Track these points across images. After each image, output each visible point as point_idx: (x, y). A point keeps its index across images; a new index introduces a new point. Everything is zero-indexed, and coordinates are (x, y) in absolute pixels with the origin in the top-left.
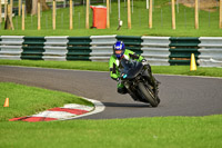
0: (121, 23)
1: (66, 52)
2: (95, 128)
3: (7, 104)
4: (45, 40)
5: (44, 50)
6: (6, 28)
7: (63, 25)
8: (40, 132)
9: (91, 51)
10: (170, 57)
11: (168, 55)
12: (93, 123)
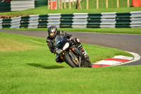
1: (115, 23)
5: (100, 22)
6: (77, 8)
7: (113, 5)
8: (100, 74)
12: (133, 67)
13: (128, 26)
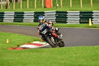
0: (58, 5)
1: (34, 19)
2: (47, 52)
3: (8, 42)
4: (24, 13)
5: (24, 18)
6: (6, 8)
8: (23, 54)
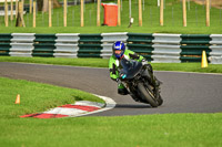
0: (132, 20)
1: (78, 49)
2: (106, 125)
3: (18, 101)
4: (56, 38)
5: (55, 48)
6: (17, 25)
7: (74, 22)
8: (51, 129)
9: (102, 48)
10: (181, 55)
11: (179, 52)
12: (104, 119)
13: (97, 55)
